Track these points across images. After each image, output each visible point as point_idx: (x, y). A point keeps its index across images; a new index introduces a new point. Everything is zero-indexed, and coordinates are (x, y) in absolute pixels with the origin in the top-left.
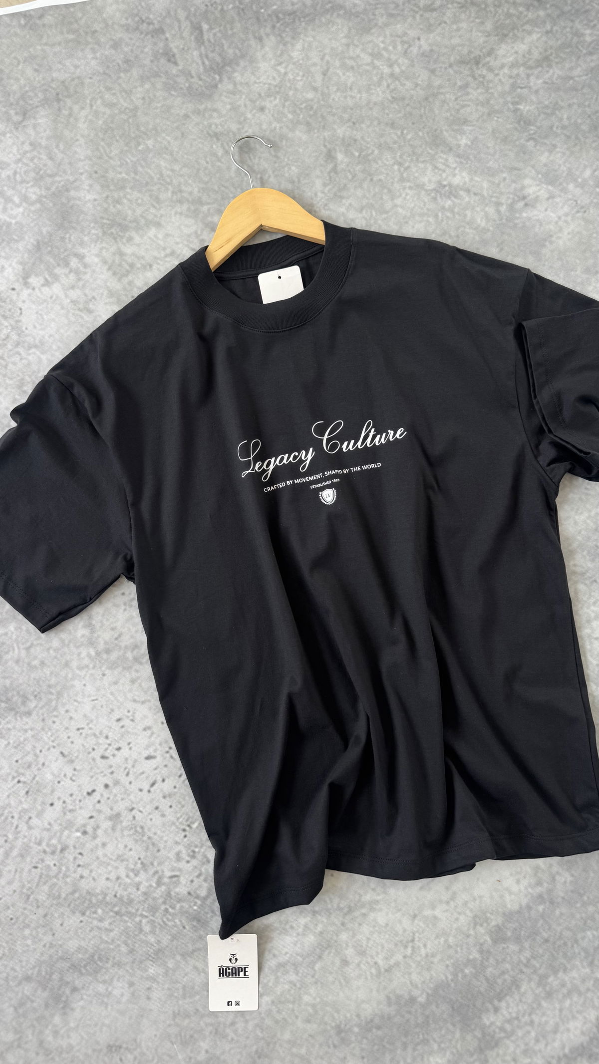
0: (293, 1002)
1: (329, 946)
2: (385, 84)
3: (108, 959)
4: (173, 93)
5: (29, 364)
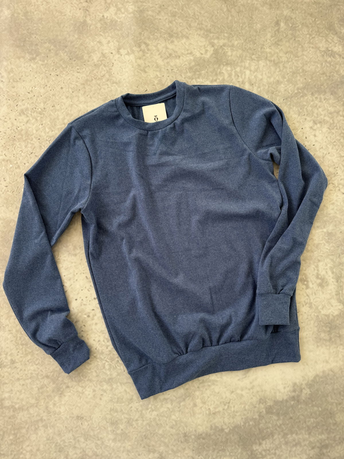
1: (189, 396)
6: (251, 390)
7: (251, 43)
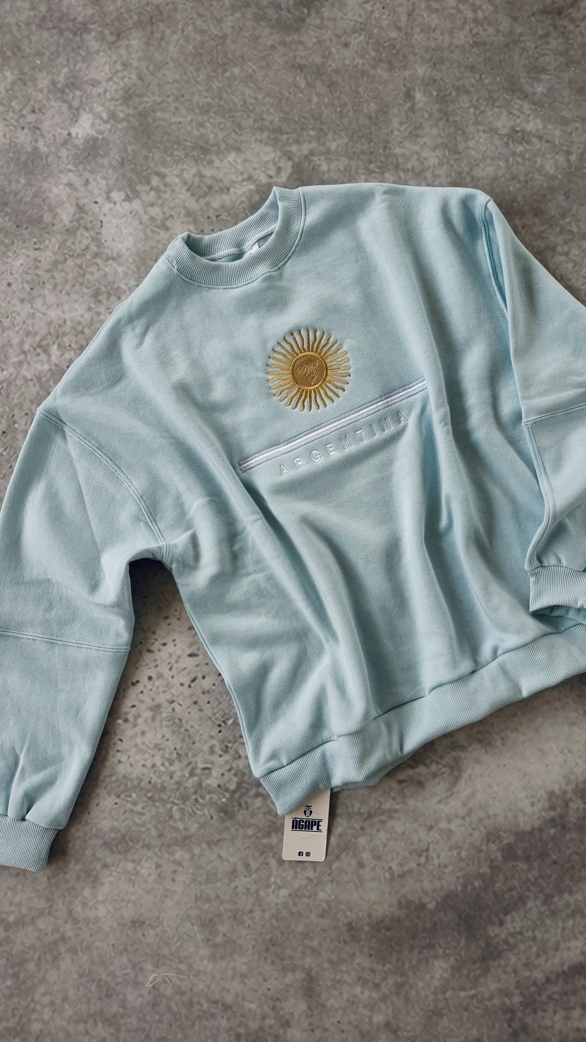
0: (309, 897)
2: (467, 28)
3: (139, 840)
4: (262, 24)
5: (105, 275)
6: (467, 819)
7: (363, 141)
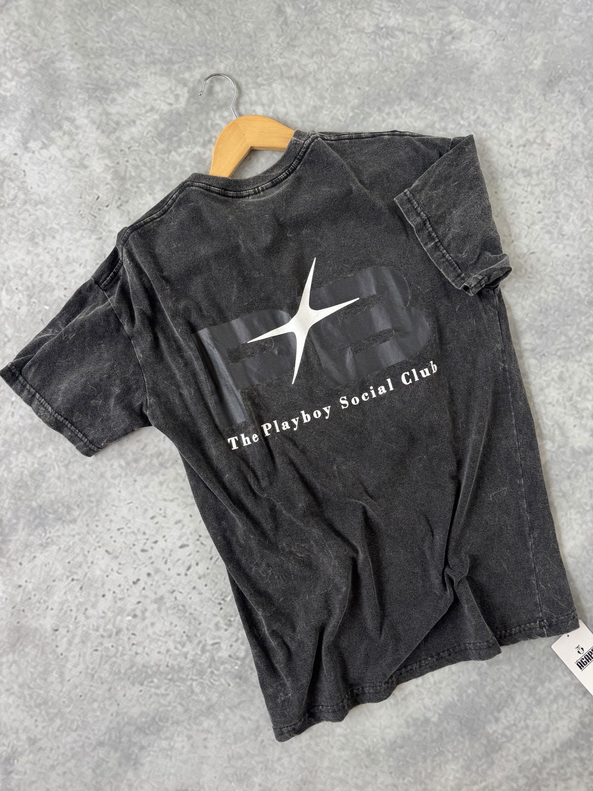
3: (167, 720)
5: (37, 219)
